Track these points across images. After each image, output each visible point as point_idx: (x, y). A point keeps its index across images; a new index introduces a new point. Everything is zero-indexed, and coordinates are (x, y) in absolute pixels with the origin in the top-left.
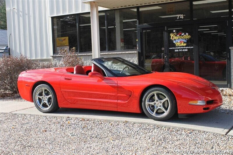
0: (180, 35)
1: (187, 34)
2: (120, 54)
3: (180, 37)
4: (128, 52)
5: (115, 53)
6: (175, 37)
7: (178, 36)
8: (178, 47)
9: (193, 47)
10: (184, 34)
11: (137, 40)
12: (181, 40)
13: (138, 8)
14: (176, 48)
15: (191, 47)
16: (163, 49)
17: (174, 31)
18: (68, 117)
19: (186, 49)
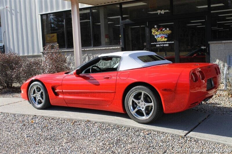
0: (161, 30)
1: (168, 29)
2: (104, 49)
3: (161, 32)
4: (111, 48)
5: (100, 48)
6: (156, 32)
7: (159, 31)
8: (159, 42)
9: (173, 42)
10: (165, 29)
11: (120, 36)
12: (162, 35)
13: (121, 4)
14: (157, 43)
15: (172, 42)
16: (145, 44)
17: (156, 26)
18: (35, 115)
19: (166, 44)
